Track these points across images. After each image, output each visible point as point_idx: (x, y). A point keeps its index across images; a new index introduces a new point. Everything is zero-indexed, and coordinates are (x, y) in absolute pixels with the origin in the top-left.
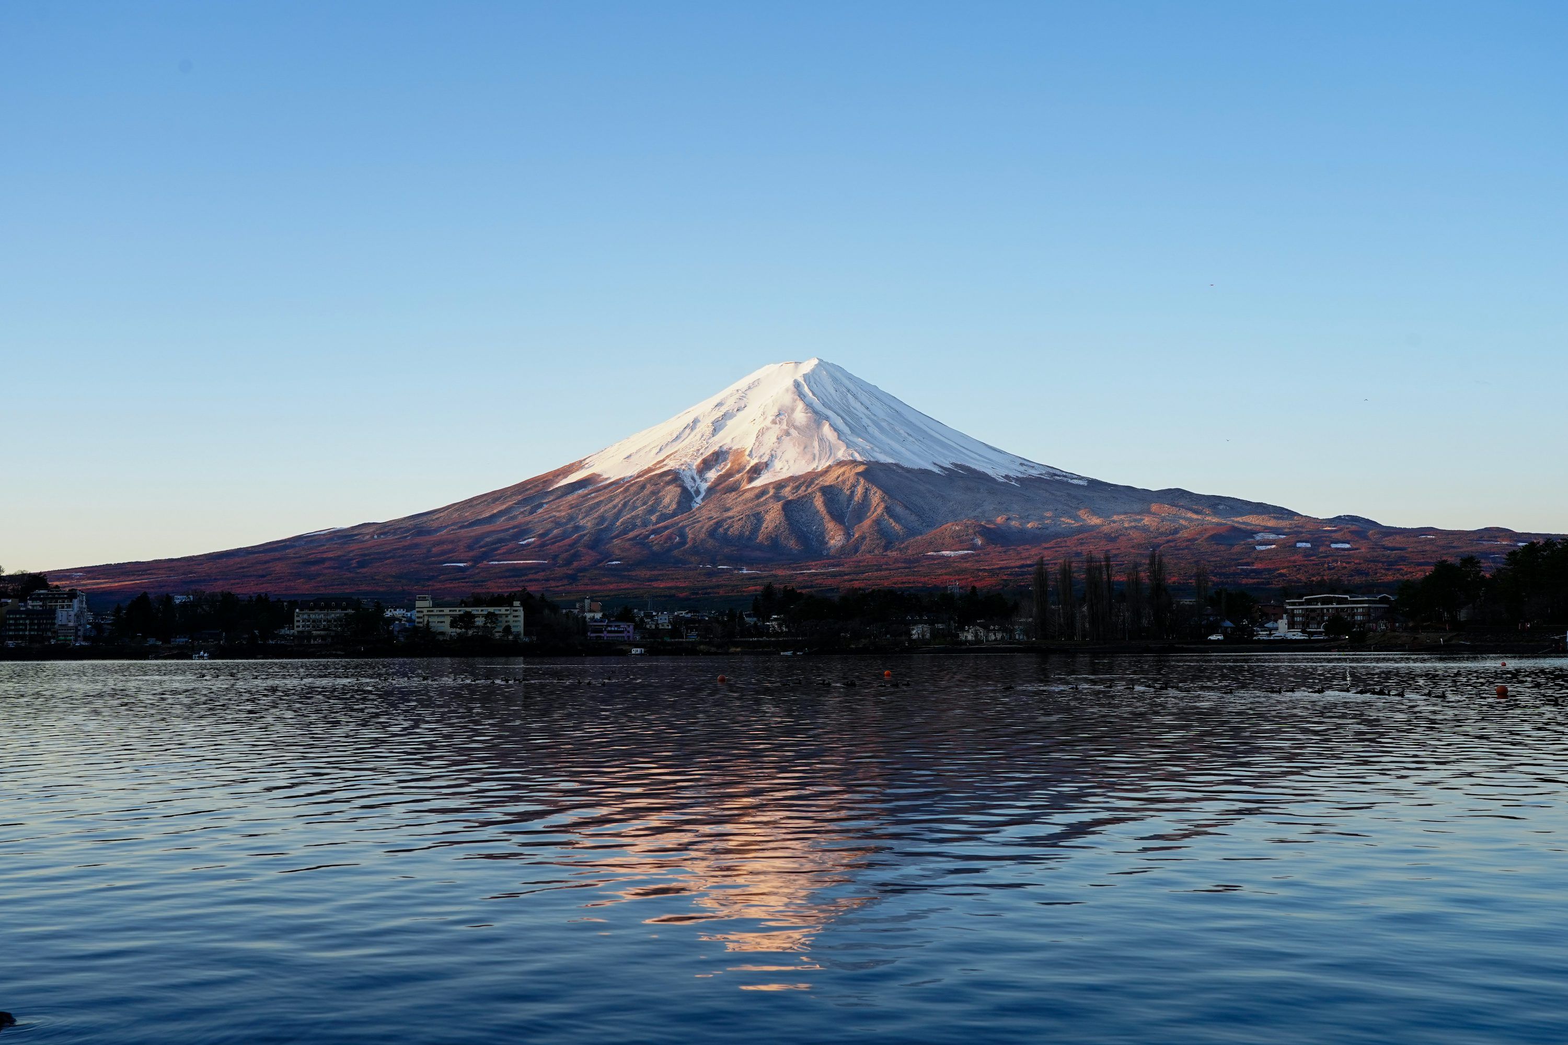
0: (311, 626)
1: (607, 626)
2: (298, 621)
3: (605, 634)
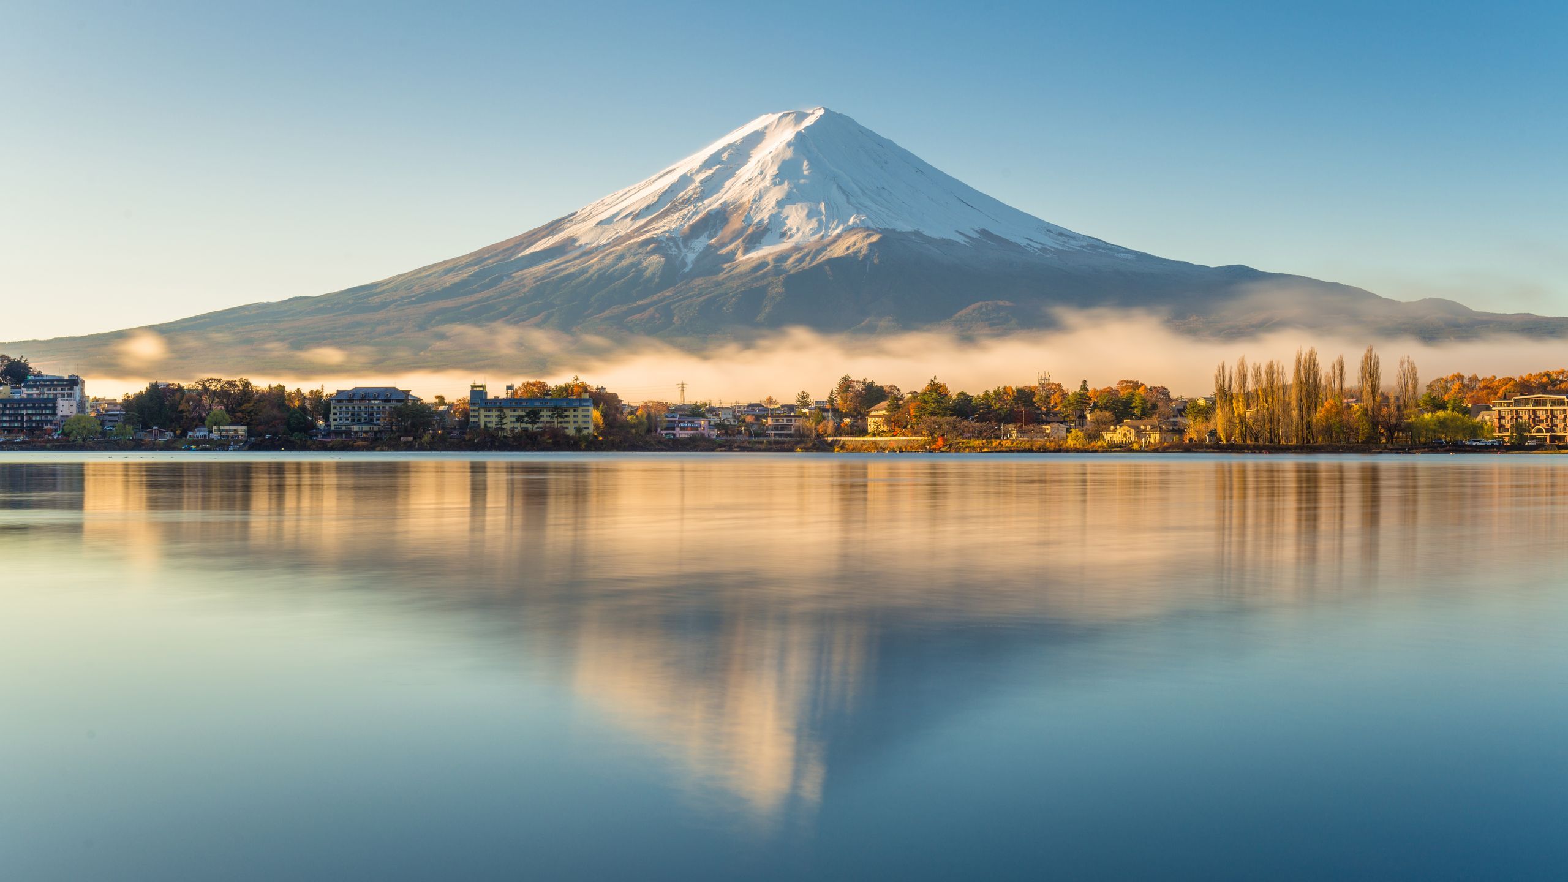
0: (350, 420)
1: (680, 422)
2: (335, 414)
3: (677, 431)
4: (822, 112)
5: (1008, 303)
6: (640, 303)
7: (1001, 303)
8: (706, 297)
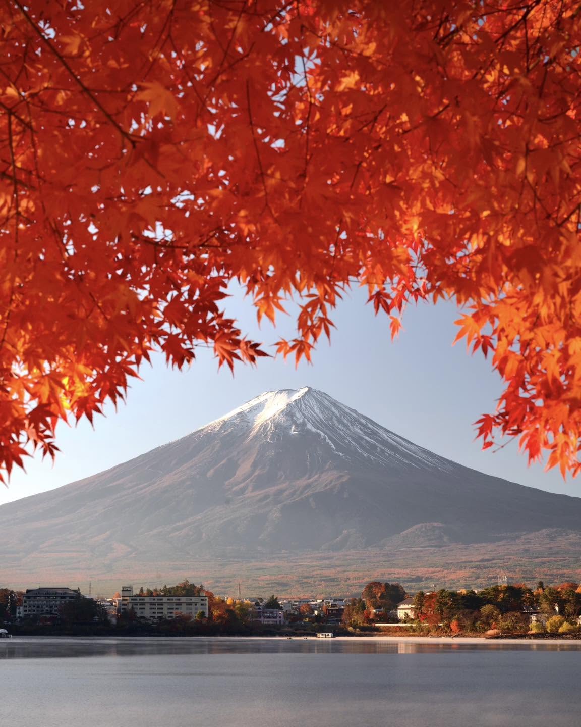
0: (36, 610)
1: (264, 613)
2: (25, 607)
3: (262, 619)
4: (306, 389)
5: (440, 524)
6: (178, 524)
7: (435, 524)
8: (225, 520)
